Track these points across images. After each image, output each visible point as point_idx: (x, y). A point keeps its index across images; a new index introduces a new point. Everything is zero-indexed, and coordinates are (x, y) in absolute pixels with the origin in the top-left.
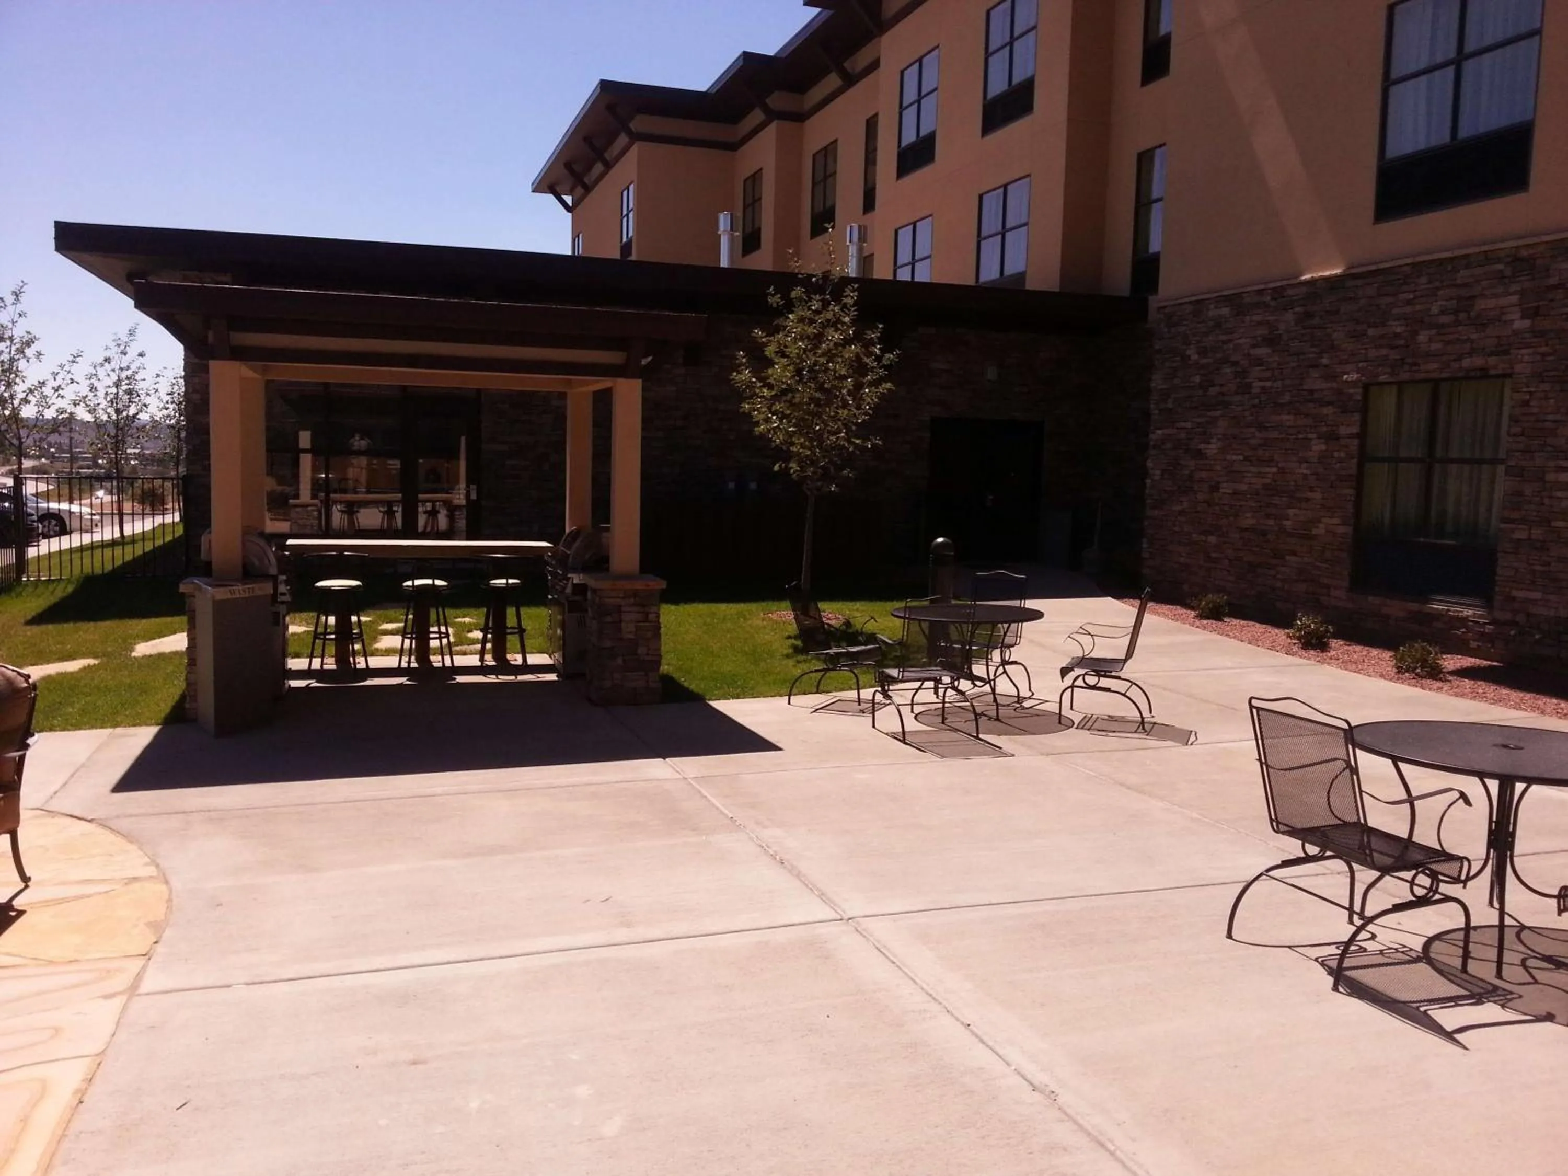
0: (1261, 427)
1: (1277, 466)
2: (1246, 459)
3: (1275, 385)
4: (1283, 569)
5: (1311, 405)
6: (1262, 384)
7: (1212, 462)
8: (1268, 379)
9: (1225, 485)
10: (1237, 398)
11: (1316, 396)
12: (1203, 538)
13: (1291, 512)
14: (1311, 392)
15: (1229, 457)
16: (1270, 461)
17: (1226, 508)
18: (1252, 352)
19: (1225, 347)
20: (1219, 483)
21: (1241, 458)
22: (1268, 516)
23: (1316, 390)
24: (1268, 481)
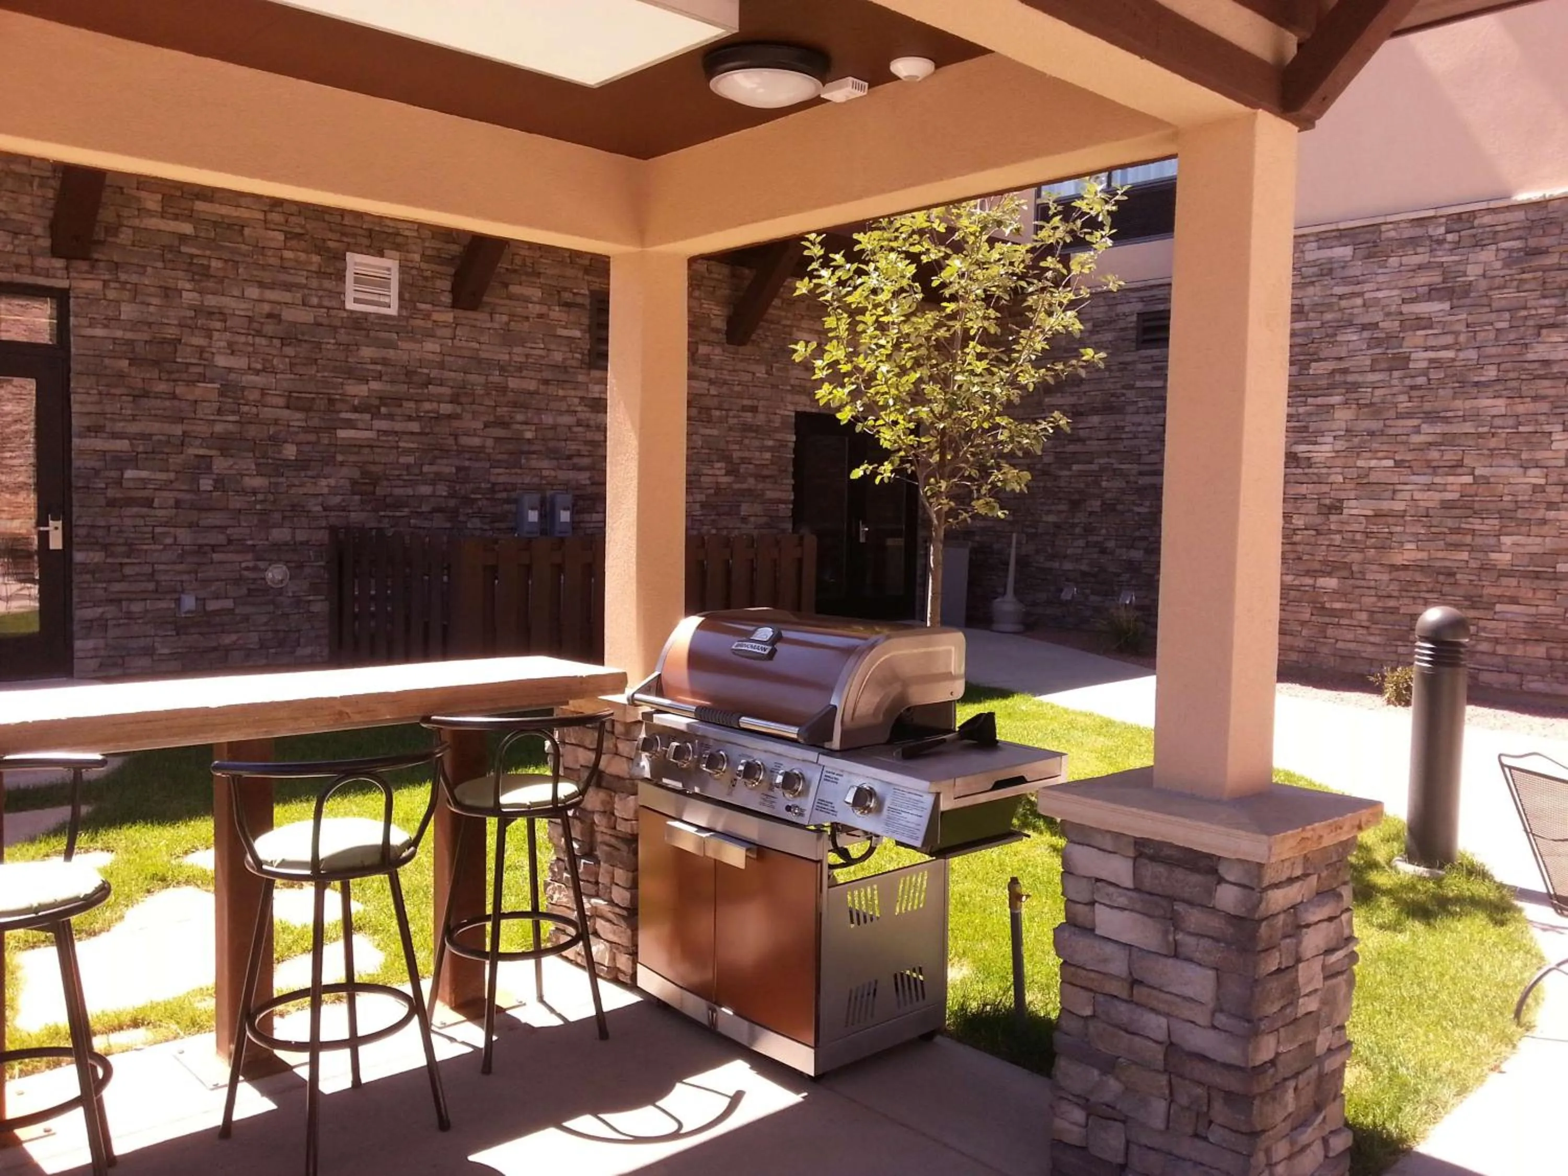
0: (1432, 417)
1: (1473, 474)
2: (1398, 464)
3: (1462, 355)
4: (1491, 625)
5: (1547, 383)
6: (1431, 355)
7: (1324, 471)
8: (1446, 348)
9: (1353, 503)
10: (1372, 377)
11: (1555, 369)
12: (1308, 581)
13: (1507, 540)
14: (1546, 363)
15: (1360, 463)
16: (1456, 467)
17: (1358, 537)
18: (1406, 309)
19: (1344, 303)
20: (1341, 501)
21: (1390, 463)
22: (1457, 546)
23: (1555, 362)
24: (1449, 496)
